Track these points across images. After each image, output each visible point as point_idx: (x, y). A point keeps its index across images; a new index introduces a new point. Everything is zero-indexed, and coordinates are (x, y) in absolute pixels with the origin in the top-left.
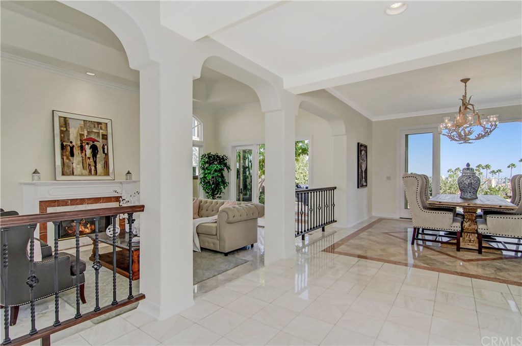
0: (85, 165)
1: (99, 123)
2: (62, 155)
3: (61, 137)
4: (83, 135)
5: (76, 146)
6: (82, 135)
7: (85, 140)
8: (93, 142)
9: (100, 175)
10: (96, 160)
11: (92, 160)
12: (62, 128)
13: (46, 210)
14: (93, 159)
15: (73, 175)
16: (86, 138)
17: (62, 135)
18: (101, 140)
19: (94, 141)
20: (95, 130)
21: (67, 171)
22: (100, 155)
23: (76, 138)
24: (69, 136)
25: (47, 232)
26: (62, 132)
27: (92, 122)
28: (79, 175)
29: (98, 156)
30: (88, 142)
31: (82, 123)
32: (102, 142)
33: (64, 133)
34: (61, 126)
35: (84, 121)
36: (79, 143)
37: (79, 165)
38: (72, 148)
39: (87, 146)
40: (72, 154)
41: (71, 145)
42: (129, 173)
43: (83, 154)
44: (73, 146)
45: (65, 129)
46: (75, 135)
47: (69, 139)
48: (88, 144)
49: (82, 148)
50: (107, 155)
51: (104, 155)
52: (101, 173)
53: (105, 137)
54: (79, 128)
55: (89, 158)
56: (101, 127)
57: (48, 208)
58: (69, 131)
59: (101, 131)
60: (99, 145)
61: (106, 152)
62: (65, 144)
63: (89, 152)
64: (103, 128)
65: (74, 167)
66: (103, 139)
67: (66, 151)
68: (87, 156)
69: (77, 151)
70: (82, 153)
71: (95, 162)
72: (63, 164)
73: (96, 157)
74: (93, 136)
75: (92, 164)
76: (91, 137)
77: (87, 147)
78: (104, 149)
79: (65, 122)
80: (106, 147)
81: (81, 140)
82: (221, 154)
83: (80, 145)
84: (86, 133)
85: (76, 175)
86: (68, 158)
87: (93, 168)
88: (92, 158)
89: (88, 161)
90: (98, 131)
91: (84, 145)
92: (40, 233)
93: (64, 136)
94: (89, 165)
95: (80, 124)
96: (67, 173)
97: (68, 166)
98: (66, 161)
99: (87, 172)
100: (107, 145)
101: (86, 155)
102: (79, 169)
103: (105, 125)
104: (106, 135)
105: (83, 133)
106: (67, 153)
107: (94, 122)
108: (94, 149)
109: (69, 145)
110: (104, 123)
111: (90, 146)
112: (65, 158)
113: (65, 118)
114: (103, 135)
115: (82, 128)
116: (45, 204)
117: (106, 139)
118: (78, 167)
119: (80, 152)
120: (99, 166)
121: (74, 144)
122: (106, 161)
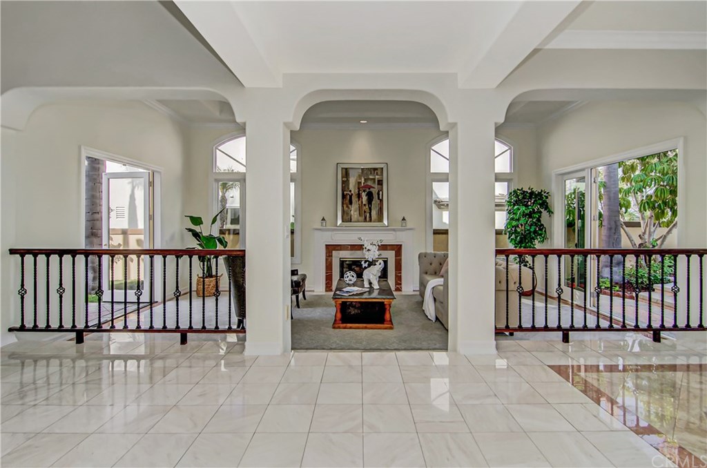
1: (375, 169)
2: (343, 204)
3: (342, 187)
4: (361, 183)
5: (354, 195)
6: (359, 183)
7: (363, 187)
8: (369, 189)
10: (371, 207)
11: (367, 207)
12: (344, 179)
14: (369, 206)
16: (363, 185)
17: (344, 185)
19: (370, 187)
20: (371, 177)
22: (375, 202)
23: (355, 186)
25: (332, 272)
26: (343, 182)
27: (369, 169)
29: (373, 202)
30: (364, 189)
31: (360, 171)
33: (345, 183)
34: (342, 177)
35: (362, 169)
36: (357, 191)
38: (351, 197)
39: (363, 193)
40: (351, 203)
42: (404, 219)
43: (360, 202)
44: (352, 194)
45: (346, 179)
46: (354, 184)
47: (348, 188)
48: (364, 191)
49: (359, 196)
50: (381, 201)
51: (378, 201)
53: (380, 182)
54: (357, 177)
55: (365, 205)
56: (377, 173)
57: (333, 252)
58: (349, 181)
59: (377, 177)
60: (374, 191)
61: (381, 198)
62: (345, 193)
63: (365, 198)
64: (379, 174)
66: (378, 184)
68: (364, 203)
69: (354, 199)
70: (359, 200)
71: (370, 209)
72: (343, 212)
73: (371, 204)
74: (369, 183)
75: (368, 210)
76: (367, 184)
77: (364, 195)
78: (378, 194)
79: (346, 173)
80: (381, 193)
81: (359, 188)
83: (357, 193)
84: (363, 181)
86: (347, 207)
87: (368, 215)
88: (367, 205)
89: (364, 208)
90: (374, 177)
91: (361, 192)
92: (327, 273)
94: (365, 212)
95: (358, 173)
97: (347, 214)
98: (345, 208)
100: (382, 190)
101: (362, 202)
102: (356, 216)
103: (381, 170)
104: (382, 181)
105: (360, 181)
107: (371, 168)
108: (370, 195)
109: (349, 194)
110: (380, 168)
111: (366, 193)
112: (345, 206)
113: (346, 169)
114: (379, 181)
115: (360, 177)
116: (330, 249)
117: (382, 185)
119: (357, 199)
120: (374, 213)
121: (352, 192)
122: (380, 207)
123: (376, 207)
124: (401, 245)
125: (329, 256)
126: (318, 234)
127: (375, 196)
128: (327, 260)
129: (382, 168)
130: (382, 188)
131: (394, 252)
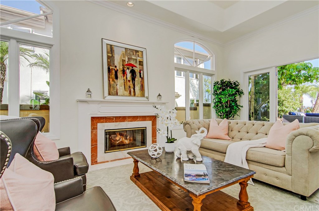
0: (126, 87)
1: (137, 51)
2: (109, 78)
3: (108, 61)
4: (125, 61)
5: (119, 70)
6: (124, 61)
7: (126, 65)
8: (132, 67)
9: (138, 97)
10: (134, 83)
11: (131, 83)
12: (109, 54)
13: (97, 125)
14: (133, 82)
15: (117, 95)
16: (127, 63)
17: (109, 60)
18: (138, 65)
19: (133, 66)
20: (133, 57)
21: (113, 91)
22: (138, 79)
23: (119, 63)
24: (114, 61)
25: (97, 145)
26: (108, 57)
27: (131, 50)
28: (122, 96)
29: (136, 79)
30: (128, 67)
31: (124, 50)
32: (139, 67)
33: (111, 59)
34: (108, 53)
35: (125, 48)
36: (121, 67)
37: (121, 86)
38: (116, 72)
39: (127, 70)
40: (117, 78)
41: (115, 69)
42: (159, 95)
43: (125, 77)
44: (117, 70)
45: (111, 55)
46: (119, 61)
47: (114, 64)
48: (128, 69)
49: (124, 72)
50: (143, 79)
51: (140, 79)
52: (138, 94)
53: (141, 63)
54: (121, 55)
55: (129, 81)
56: (138, 54)
57: (98, 124)
58: (114, 57)
59: (138, 58)
60: (137, 70)
61: (142, 76)
62: (111, 67)
64: (140, 56)
65: (118, 88)
66: (139, 65)
67: (112, 74)
69: (120, 74)
70: (124, 76)
71: (134, 85)
72: (110, 85)
73: (134, 81)
74: (132, 62)
75: (132, 86)
76: (131, 62)
77: (128, 72)
78: (140, 73)
79: (111, 49)
80: (142, 72)
81: (123, 65)
82: (232, 81)
83: (122, 69)
84: (127, 60)
85: (119, 96)
86: (113, 80)
87: (132, 90)
88: (131, 81)
89: (128, 83)
90: (136, 58)
91: (125, 69)
92: (92, 145)
93: (110, 61)
94: (130, 87)
95: (122, 51)
96: (112, 93)
97: (114, 88)
98: (112, 82)
99: (127, 93)
100: (143, 70)
101: (127, 78)
103: (141, 53)
104: (142, 62)
105: (124, 59)
106: (113, 76)
107: (133, 50)
109: (114, 69)
110: (141, 51)
111: (130, 70)
112: (111, 80)
113: (111, 45)
114: (140, 62)
115: (124, 55)
116: (95, 120)
117: (142, 65)
118: (121, 89)
119: (122, 75)
120: (137, 88)
121: (118, 68)
122: (142, 84)
123: (138, 84)
125: (94, 128)
126: (81, 105)
127: (138, 74)
128: (92, 132)
130: (143, 68)
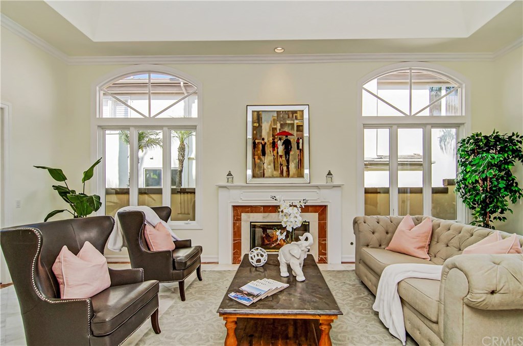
0: (276, 166)
1: (294, 112)
2: (254, 155)
3: (253, 134)
4: (276, 129)
5: (268, 143)
6: (274, 129)
7: (278, 134)
8: (287, 137)
9: (292, 177)
10: (289, 158)
11: (284, 159)
12: (255, 125)
13: (241, 216)
14: (286, 157)
15: (264, 177)
16: (278, 132)
17: (255, 132)
18: (295, 133)
19: (287, 134)
20: (289, 122)
21: (258, 173)
22: (294, 152)
23: (268, 133)
24: (261, 132)
25: (241, 240)
26: (254, 128)
27: (285, 111)
28: (270, 177)
29: (291, 153)
30: (280, 136)
31: (275, 114)
32: (297, 135)
33: (257, 129)
34: (253, 122)
35: (277, 112)
36: (271, 139)
37: (270, 165)
38: (264, 146)
39: (279, 141)
40: (264, 153)
41: (262, 142)
42: (329, 174)
43: (275, 152)
44: (265, 143)
45: (258, 125)
46: (268, 130)
47: (261, 136)
48: (280, 139)
49: (274, 145)
50: (301, 151)
51: (298, 152)
52: (294, 174)
53: (300, 128)
54: (271, 122)
55: (281, 156)
56: (296, 116)
57: (242, 214)
58: (262, 127)
59: (296, 121)
60: (293, 139)
61: (301, 147)
62: (257, 141)
63: (281, 148)
64: (299, 118)
65: (265, 168)
66: (298, 131)
67: (258, 150)
68: (280, 154)
69: (268, 149)
70: (274, 150)
71: (288, 161)
72: (254, 165)
73: (289, 155)
74: (286, 129)
75: (285, 163)
76: (284, 130)
77: (280, 143)
78: (298, 143)
79: (258, 117)
80: (301, 141)
81: (273, 136)
83: (272, 141)
84: (278, 126)
85: (267, 177)
86: (259, 158)
87: (285, 168)
88: (284, 156)
89: (280, 160)
90: (292, 122)
91: (276, 141)
92: (234, 240)
93: (256, 133)
94: (281, 165)
95: (273, 116)
96: (258, 175)
97: (260, 167)
98: (257, 161)
99: (277, 173)
100: (302, 138)
101: (278, 153)
102: (270, 170)
103: (301, 113)
104: (302, 126)
105: (275, 127)
106: (259, 152)
107: (288, 111)
108: (287, 144)
109: (261, 143)
110: (300, 111)
111: (282, 141)
113: (258, 112)
114: (298, 126)
115: (275, 121)
116: (238, 210)
117: (302, 131)
118: (268, 167)
119: (271, 149)
120: (292, 166)
121: (266, 140)
122: (300, 159)
123: (295, 159)
124: (325, 207)
125: (237, 219)
126: (222, 193)
127: (294, 145)
128: (234, 224)
129: (303, 111)
130: (303, 135)
131: (317, 214)
